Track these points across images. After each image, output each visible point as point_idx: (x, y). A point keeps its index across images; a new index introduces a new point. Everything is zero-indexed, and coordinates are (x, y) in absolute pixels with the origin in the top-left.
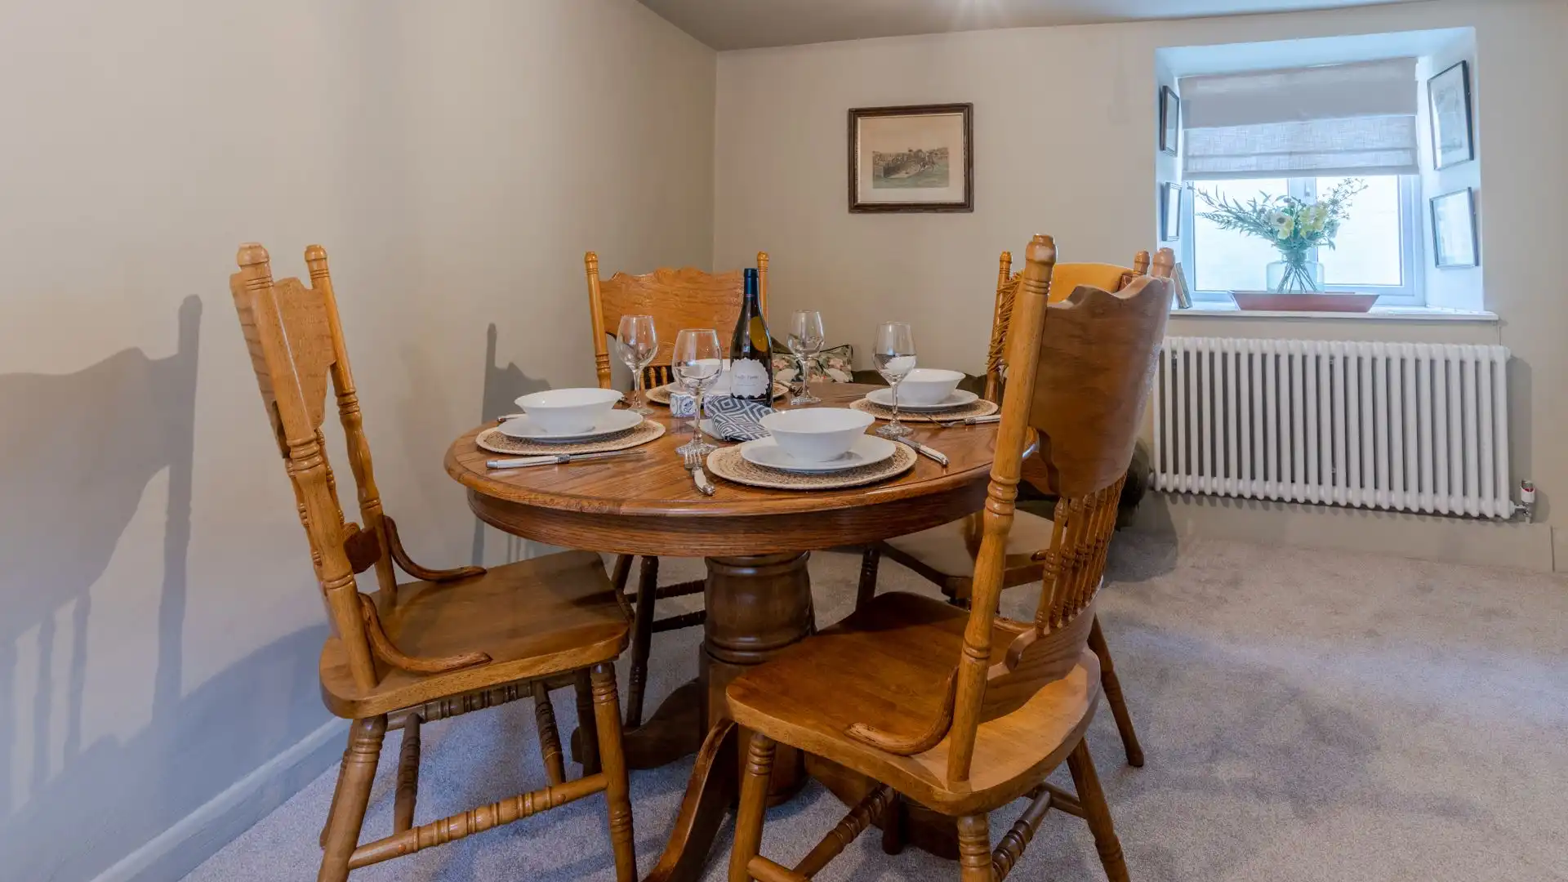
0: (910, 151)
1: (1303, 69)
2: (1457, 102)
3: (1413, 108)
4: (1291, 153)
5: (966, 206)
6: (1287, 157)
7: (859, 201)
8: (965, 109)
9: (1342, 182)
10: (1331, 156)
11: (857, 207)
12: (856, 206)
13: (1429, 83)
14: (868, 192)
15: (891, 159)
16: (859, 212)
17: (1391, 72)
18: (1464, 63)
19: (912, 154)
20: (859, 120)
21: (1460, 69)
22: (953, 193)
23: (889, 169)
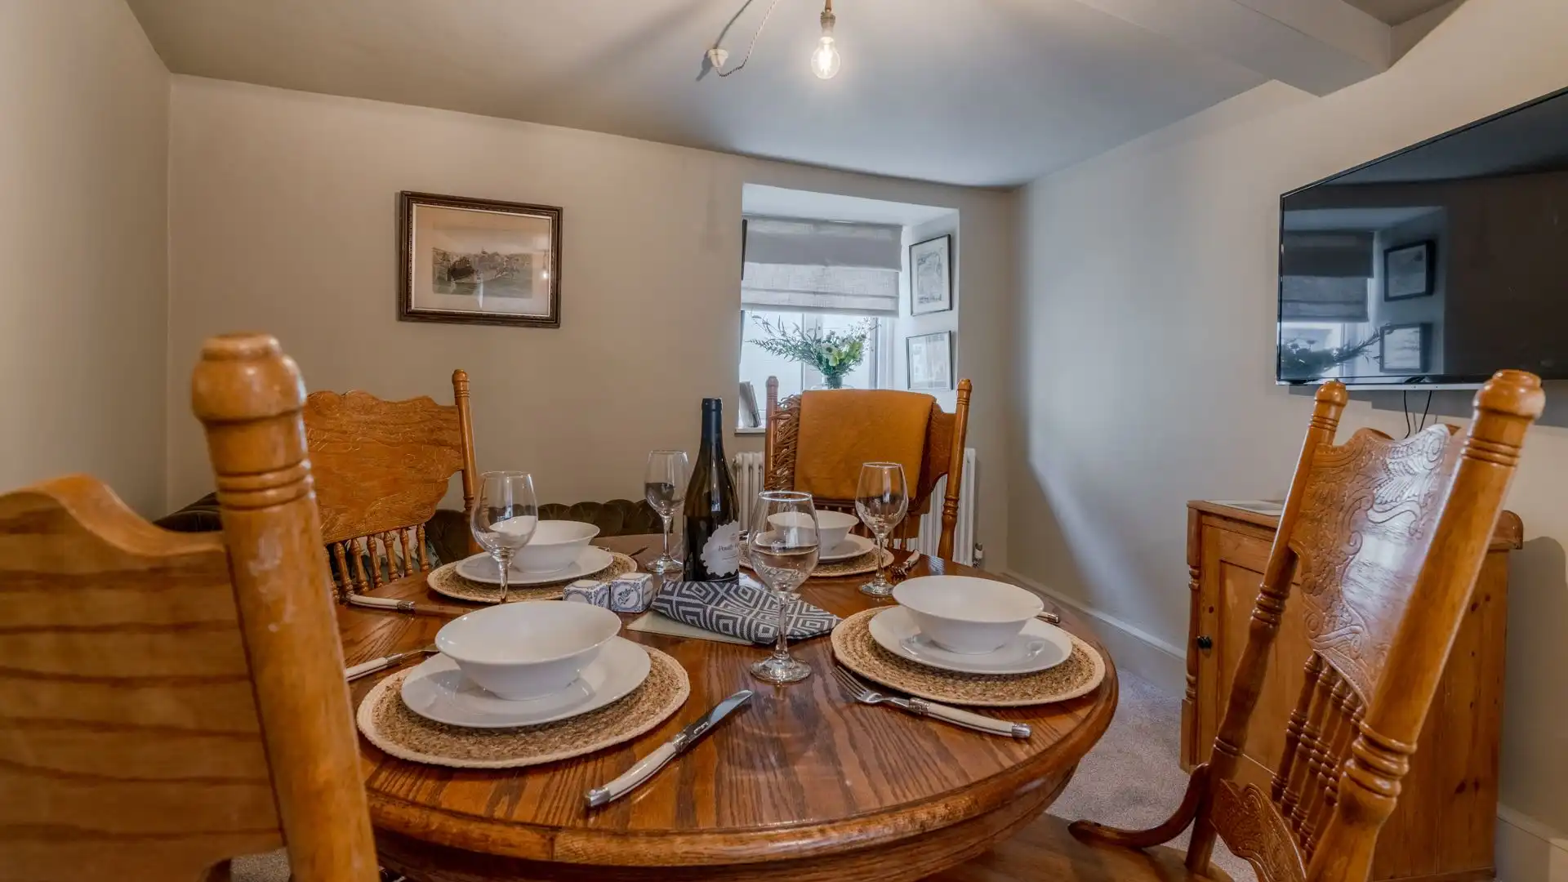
0: (484, 253)
1: (826, 222)
2: (940, 266)
3: (897, 265)
4: (815, 293)
5: (553, 320)
6: (812, 296)
7: (413, 308)
8: (556, 213)
9: (863, 320)
10: (843, 298)
11: (407, 313)
12: (410, 313)
13: (911, 247)
14: (425, 296)
15: (458, 259)
16: (413, 321)
17: (885, 235)
18: (949, 236)
19: (486, 256)
20: (414, 206)
21: (946, 239)
22: (536, 304)
23: (458, 273)
